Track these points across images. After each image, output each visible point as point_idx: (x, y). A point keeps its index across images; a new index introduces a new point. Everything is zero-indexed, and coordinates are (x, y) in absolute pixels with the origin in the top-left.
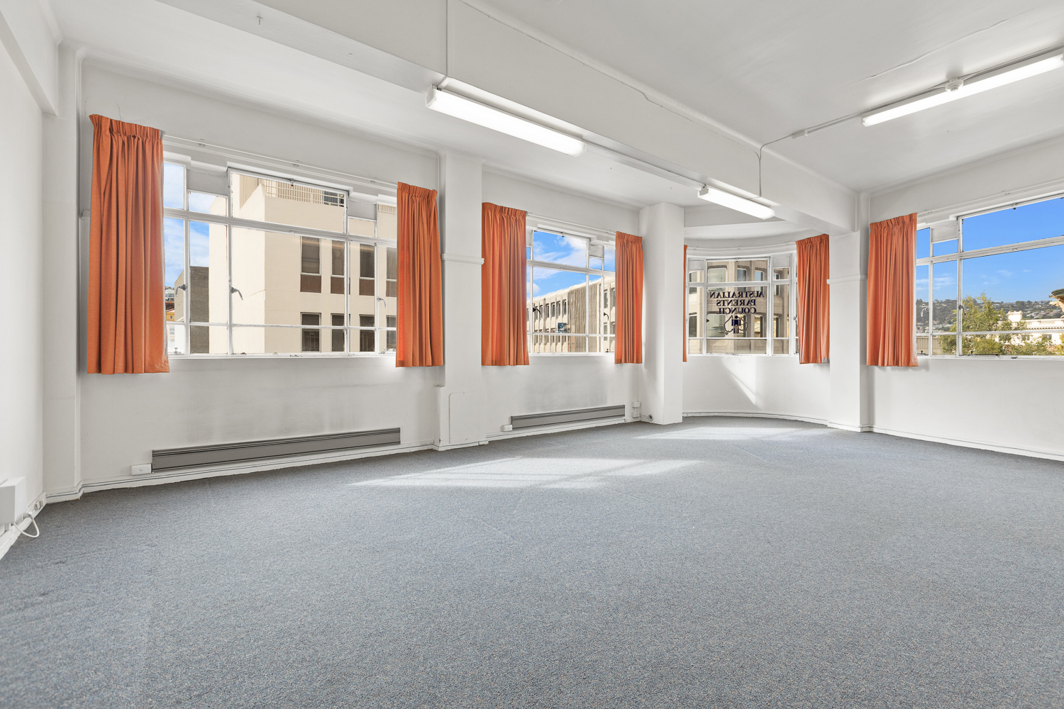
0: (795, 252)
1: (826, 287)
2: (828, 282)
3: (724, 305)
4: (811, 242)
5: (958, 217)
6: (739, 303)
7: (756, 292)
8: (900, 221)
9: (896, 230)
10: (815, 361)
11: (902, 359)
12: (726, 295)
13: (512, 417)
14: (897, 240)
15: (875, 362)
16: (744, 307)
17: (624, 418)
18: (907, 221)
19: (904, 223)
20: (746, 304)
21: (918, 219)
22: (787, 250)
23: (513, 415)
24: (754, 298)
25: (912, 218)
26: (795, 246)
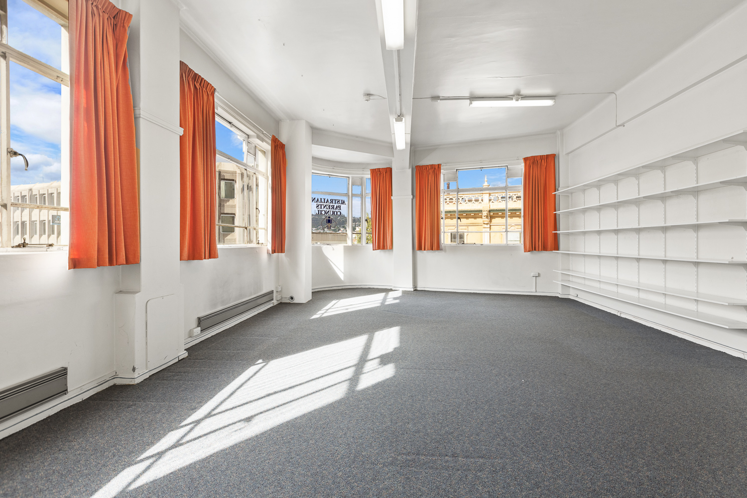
0: (369, 176)
1: (390, 201)
2: (392, 198)
3: (321, 208)
4: (380, 171)
5: (457, 170)
6: (331, 208)
7: (341, 201)
8: (432, 166)
9: (431, 171)
10: (384, 248)
11: (435, 245)
12: (323, 200)
13: (199, 319)
14: (431, 178)
15: (420, 248)
16: (334, 210)
17: (272, 302)
18: (437, 167)
19: (435, 169)
20: (335, 208)
21: (442, 167)
22: (363, 174)
23: (199, 316)
24: (340, 205)
25: (439, 166)
26: (369, 172)
